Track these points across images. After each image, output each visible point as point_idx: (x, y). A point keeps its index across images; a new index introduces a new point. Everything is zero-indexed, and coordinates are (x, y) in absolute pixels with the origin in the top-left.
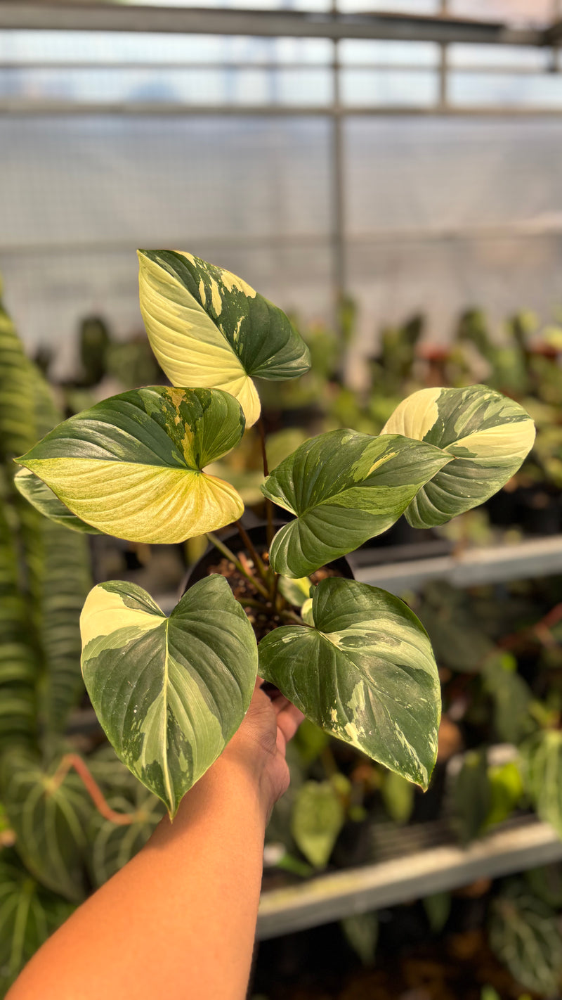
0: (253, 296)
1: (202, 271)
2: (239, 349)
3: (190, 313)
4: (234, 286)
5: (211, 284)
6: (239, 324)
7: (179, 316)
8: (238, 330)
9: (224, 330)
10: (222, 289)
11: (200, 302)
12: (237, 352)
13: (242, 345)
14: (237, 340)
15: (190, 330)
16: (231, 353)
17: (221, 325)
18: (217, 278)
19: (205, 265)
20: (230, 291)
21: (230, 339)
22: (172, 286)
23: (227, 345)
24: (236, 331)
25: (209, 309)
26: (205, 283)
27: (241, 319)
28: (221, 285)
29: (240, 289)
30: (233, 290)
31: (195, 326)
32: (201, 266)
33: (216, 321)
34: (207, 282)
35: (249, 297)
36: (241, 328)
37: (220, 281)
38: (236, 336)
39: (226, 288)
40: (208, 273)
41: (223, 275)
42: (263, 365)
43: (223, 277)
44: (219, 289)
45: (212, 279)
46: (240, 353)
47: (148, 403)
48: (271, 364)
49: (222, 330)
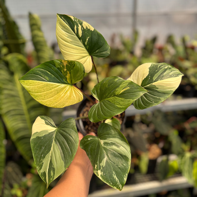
0: (93, 30)
1: (76, 22)
2: (87, 47)
4: (86, 27)
5: (79, 26)
6: (87, 39)
7: (67, 37)
11: (75, 33)
12: (86, 48)
13: (88, 46)
14: (86, 45)
15: (71, 42)
17: (81, 40)
18: (81, 24)
19: (77, 20)
20: (85, 28)
21: (84, 44)
23: (83, 46)
25: (77, 35)
27: (88, 38)
28: (82, 27)
29: (89, 28)
30: (86, 28)
31: (73, 40)
33: (80, 39)
34: (77, 26)
36: (88, 41)
38: (86, 43)
39: (84, 28)
40: (78, 23)
41: (83, 23)
42: (94, 52)
43: (83, 24)
44: (82, 28)
45: (79, 25)
46: (87, 48)
47: (57, 64)
48: (97, 53)
49: (82, 41)
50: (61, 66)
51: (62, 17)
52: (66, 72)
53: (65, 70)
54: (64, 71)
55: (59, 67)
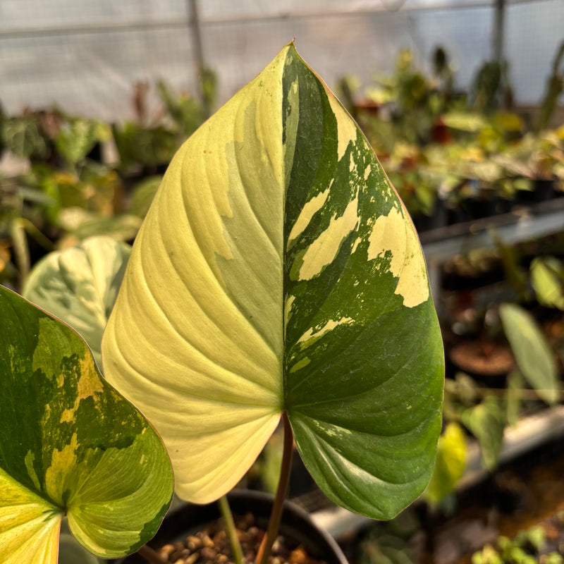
0: (409, 303)
1: (345, 175)
2: (295, 361)
3: (250, 229)
4: (388, 253)
5: (341, 212)
6: (331, 325)
7: (225, 219)
8: (320, 333)
9: (293, 311)
10: (359, 240)
11: (288, 228)
12: (286, 364)
13: (306, 361)
14: (303, 347)
15: (223, 260)
16: (271, 356)
17: (292, 298)
18: (369, 211)
19: (368, 171)
20: (372, 255)
21: (292, 333)
22: (264, 158)
23: (278, 337)
24: (315, 331)
25: (293, 252)
26: (327, 203)
27: (344, 320)
28: (364, 230)
29: (395, 269)
30: (378, 260)
31: (241, 259)
32: (353, 166)
33: (290, 285)
34: (337, 205)
35: (400, 298)
36: (328, 334)
37: (369, 221)
38: (306, 337)
39: (367, 244)
40: (356, 189)
41: (386, 214)
42: (317, 423)
43: (382, 218)
44: (352, 236)
45: (353, 206)
46: (294, 369)
47: (43, 349)
48: (331, 441)
49: (289, 308)
50: (61, 382)
51: (295, 87)
52: (67, 430)
53: (68, 416)
54: (57, 415)
55: (49, 375)
